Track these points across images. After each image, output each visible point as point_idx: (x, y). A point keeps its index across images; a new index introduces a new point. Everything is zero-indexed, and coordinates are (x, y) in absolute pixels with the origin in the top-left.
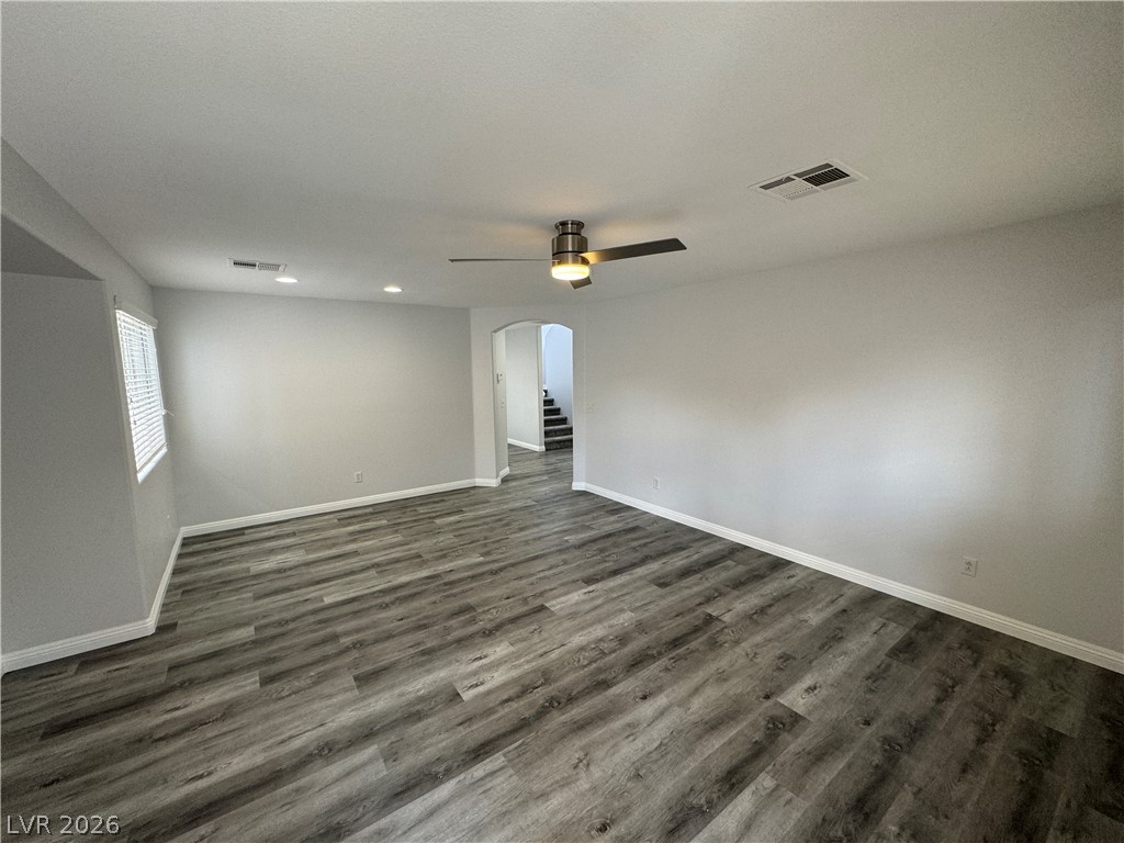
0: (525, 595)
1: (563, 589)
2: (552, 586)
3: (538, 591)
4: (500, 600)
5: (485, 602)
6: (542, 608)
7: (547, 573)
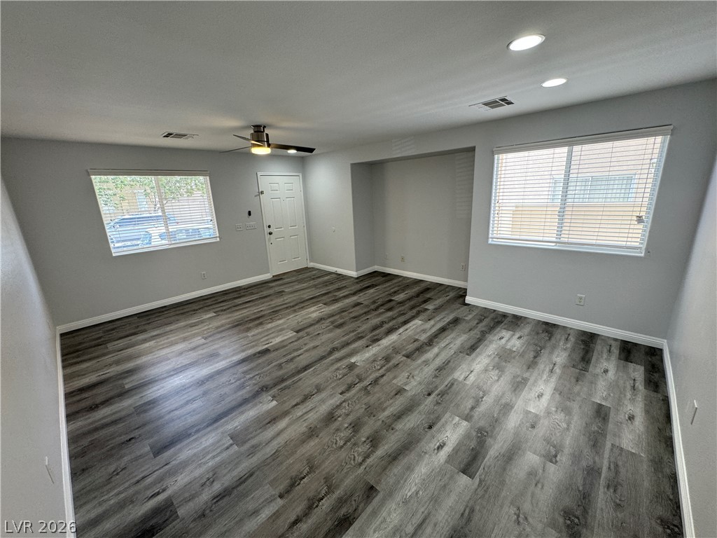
0: (308, 337)
1: (285, 343)
2: (292, 345)
3: (301, 340)
4: (323, 333)
5: (331, 331)
6: (297, 332)
7: (296, 354)
